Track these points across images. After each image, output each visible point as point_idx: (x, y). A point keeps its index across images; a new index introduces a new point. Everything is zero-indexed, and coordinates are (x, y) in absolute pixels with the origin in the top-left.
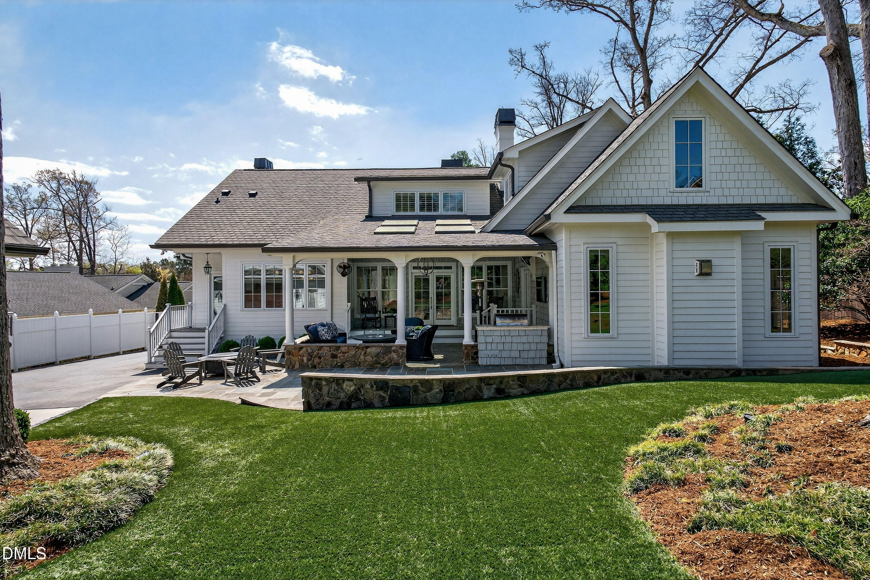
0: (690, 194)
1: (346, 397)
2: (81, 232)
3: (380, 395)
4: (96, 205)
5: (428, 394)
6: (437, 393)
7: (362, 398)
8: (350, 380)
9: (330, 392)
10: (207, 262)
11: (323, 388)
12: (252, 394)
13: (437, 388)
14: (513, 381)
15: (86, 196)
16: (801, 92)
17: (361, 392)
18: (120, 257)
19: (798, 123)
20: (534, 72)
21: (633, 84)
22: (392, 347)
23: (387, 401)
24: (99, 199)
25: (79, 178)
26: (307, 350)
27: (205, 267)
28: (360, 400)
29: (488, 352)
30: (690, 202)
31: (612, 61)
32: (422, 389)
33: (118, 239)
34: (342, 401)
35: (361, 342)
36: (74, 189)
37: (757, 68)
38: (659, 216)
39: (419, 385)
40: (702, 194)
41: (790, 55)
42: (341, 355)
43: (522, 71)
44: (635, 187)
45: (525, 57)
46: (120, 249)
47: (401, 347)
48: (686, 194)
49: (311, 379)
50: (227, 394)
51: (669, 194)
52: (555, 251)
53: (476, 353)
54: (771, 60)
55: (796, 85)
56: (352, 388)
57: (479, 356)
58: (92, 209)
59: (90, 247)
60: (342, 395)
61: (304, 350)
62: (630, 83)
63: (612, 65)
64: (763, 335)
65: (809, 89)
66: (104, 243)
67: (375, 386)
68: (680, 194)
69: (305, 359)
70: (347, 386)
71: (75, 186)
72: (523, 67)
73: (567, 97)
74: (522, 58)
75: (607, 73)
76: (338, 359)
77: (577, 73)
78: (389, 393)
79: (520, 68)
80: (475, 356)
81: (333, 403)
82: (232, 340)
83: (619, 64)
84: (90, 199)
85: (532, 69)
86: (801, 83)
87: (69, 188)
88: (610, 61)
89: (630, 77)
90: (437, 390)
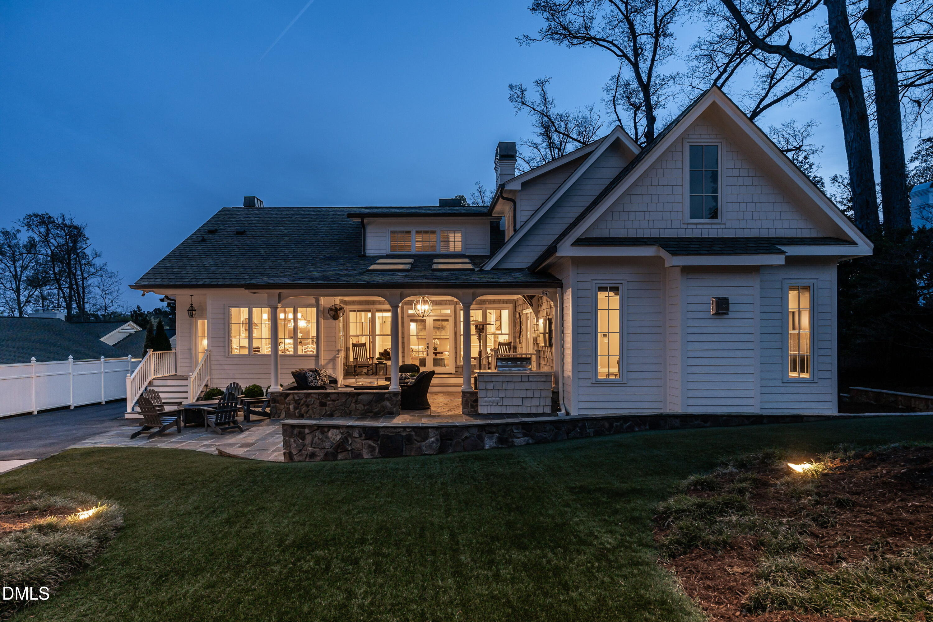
0: (705, 226)
1: (331, 447)
2: (70, 279)
3: (370, 445)
4: (85, 251)
5: (424, 443)
6: (433, 442)
7: (350, 449)
8: (337, 427)
9: (314, 442)
10: (192, 305)
11: (307, 436)
12: (232, 445)
13: (433, 437)
14: (517, 429)
15: (75, 242)
16: (805, 134)
17: (348, 441)
18: (110, 305)
19: (807, 161)
20: (534, 109)
21: (635, 123)
22: (385, 393)
23: (377, 451)
24: (89, 244)
25: (68, 222)
26: (294, 398)
27: (188, 310)
28: (347, 450)
29: (489, 400)
30: (705, 235)
31: (614, 99)
32: (415, 438)
33: (108, 285)
34: (327, 452)
35: (353, 389)
36: (64, 234)
37: (761, 106)
38: (673, 249)
39: (413, 433)
40: (718, 226)
41: (793, 94)
42: (330, 402)
43: (522, 107)
44: (647, 218)
45: (526, 93)
46: (110, 297)
47: (395, 394)
48: (701, 226)
49: (293, 426)
50: (204, 445)
51: (683, 226)
52: (560, 289)
53: (476, 401)
54: (775, 98)
55: (799, 126)
56: (339, 437)
57: (479, 403)
58: (81, 254)
59: (79, 295)
60: (327, 445)
61: (291, 397)
62: (632, 122)
63: (614, 103)
64: (781, 381)
65: (813, 130)
66: (93, 290)
67: (364, 435)
68: (694, 226)
69: (292, 407)
70: (333, 434)
71: (65, 231)
72: (523, 103)
73: (568, 136)
74: (522, 94)
75: (609, 111)
76: (327, 408)
77: (578, 111)
78: (379, 442)
79: (521, 104)
80: (474, 404)
81: (317, 454)
82: (217, 388)
83: (622, 102)
84: (79, 245)
85: (532, 106)
86: (805, 123)
87: (58, 233)
88: (612, 99)
89: (633, 115)
90: (433, 439)
